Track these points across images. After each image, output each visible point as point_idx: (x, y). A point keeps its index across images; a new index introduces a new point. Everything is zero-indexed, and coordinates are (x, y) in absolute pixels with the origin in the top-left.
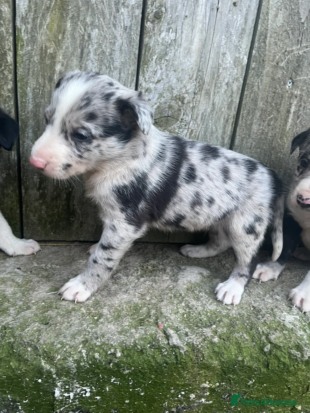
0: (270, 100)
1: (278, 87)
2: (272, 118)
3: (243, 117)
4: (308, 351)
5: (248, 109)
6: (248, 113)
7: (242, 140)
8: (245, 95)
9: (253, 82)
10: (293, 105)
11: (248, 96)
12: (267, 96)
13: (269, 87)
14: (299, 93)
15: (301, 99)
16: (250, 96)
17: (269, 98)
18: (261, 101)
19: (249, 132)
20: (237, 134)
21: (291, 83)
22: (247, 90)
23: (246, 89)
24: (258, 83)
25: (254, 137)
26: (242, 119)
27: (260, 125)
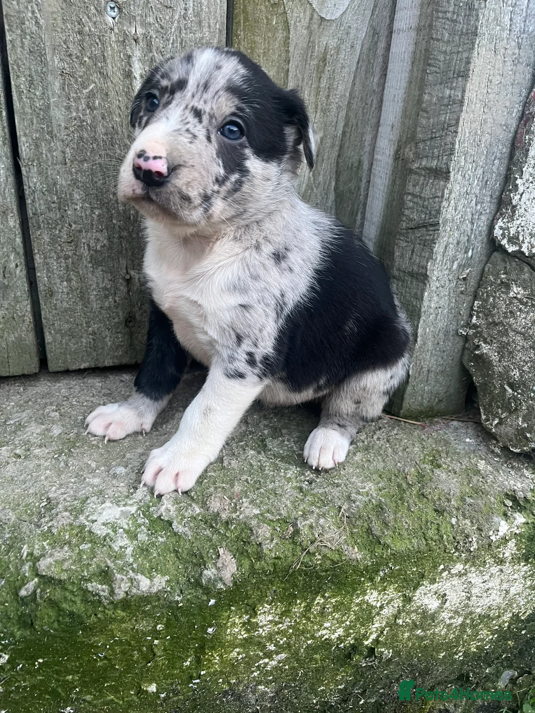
0: (74, 50)
1: (85, 19)
2: (92, 90)
3: (20, 93)
4: (123, 580)
5: (27, 73)
6: (31, 82)
7: (37, 146)
8: (8, 42)
9: (19, 12)
10: (134, 59)
11: (18, 43)
12: (65, 42)
13: (64, 21)
14: (140, 31)
15: (149, 45)
16: (23, 43)
17: (71, 46)
18: (54, 53)
19: (48, 126)
20: (19, 133)
21: (116, 10)
22: (10, 30)
23: (6, 27)
24: (33, 12)
25: (63, 135)
26: (20, 99)
27: (68, 108)
